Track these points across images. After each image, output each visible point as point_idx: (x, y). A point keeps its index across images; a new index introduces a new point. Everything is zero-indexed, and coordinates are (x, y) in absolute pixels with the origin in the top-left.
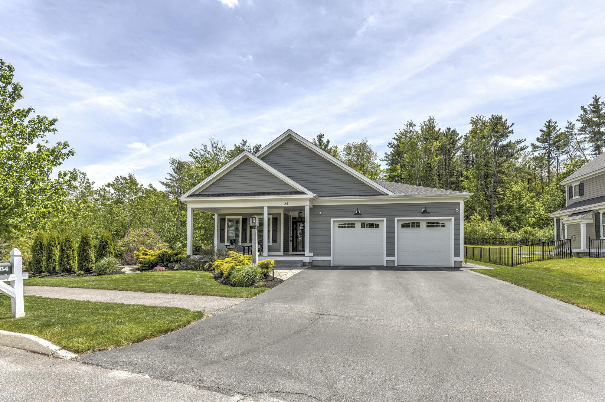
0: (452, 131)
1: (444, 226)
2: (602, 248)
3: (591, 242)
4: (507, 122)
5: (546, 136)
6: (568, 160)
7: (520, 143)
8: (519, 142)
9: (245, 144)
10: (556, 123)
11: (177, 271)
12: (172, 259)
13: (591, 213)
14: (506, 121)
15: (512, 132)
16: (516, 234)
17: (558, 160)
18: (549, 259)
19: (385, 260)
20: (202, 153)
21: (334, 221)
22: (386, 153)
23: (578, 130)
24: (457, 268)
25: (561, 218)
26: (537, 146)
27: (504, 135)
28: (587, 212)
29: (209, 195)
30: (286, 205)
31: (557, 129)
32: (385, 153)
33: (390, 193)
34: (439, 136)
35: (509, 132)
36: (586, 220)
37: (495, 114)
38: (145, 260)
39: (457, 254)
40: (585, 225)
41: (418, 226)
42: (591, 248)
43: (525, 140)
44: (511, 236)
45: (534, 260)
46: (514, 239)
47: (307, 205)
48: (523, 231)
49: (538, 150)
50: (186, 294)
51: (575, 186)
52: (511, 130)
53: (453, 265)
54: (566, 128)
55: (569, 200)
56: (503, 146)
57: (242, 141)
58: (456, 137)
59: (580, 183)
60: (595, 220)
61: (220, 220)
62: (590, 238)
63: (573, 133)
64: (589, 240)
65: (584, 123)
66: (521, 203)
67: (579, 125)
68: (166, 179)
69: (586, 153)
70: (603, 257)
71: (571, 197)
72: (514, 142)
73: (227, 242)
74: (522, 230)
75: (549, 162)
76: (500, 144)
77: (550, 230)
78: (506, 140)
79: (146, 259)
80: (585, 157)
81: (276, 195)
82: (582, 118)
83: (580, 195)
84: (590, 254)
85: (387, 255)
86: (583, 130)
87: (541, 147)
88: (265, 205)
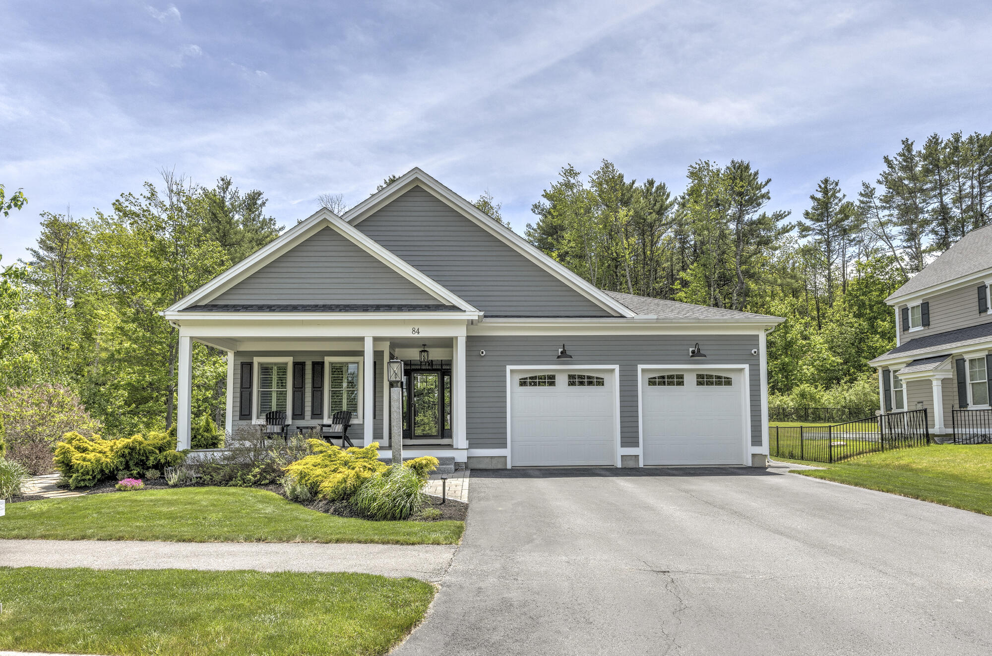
0: (657, 188)
1: (728, 382)
2: (987, 426)
3: (955, 415)
4: (759, 176)
5: (822, 209)
6: (861, 256)
7: (781, 219)
8: (779, 216)
9: (227, 188)
10: (837, 184)
11: (175, 490)
12: (151, 462)
13: (949, 360)
14: (756, 174)
15: (766, 196)
16: (785, 398)
17: (844, 255)
18: (892, 449)
19: (618, 454)
20: (144, 203)
21: (512, 371)
22: (529, 226)
23: (881, 200)
24: (758, 469)
25: (892, 368)
26: (808, 226)
27: (755, 202)
28: (942, 358)
29: (236, 308)
30: (416, 335)
31: (839, 195)
32: (527, 226)
33: (629, 314)
34: (632, 196)
35: (763, 196)
36: (940, 373)
37: (738, 159)
38: (87, 463)
39: (756, 440)
40: (940, 383)
41: (681, 383)
42: (956, 426)
43: (789, 213)
44: (778, 403)
45: (867, 450)
46: (784, 409)
47: (460, 334)
48: (797, 392)
49: (808, 235)
50: (288, 541)
51: (913, 308)
52: (767, 191)
53: (749, 463)
54: (861, 194)
55: (902, 333)
56: (752, 223)
57: (220, 180)
58: (666, 199)
59: (922, 302)
60: (956, 373)
61: (239, 367)
62: (953, 406)
63: (872, 205)
64: (953, 411)
65: (890, 188)
66: (789, 337)
67: (881, 191)
68: (21, 261)
69: (895, 243)
70: (990, 443)
71: (906, 328)
72: (770, 216)
73: (258, 418)
74: (796, 390)
75: (829, 258)
76: (747, 218)
77: (843, 390)
78: (756, 211)
79: (89, 460)
80: (894, 251)
81: (395, 311)
82: (886, 178)
83: (924, 325)
84: (952, 439)
85: (624, 444)
86: (887, 200)
87: (814, 230)
88: (368, 334)
